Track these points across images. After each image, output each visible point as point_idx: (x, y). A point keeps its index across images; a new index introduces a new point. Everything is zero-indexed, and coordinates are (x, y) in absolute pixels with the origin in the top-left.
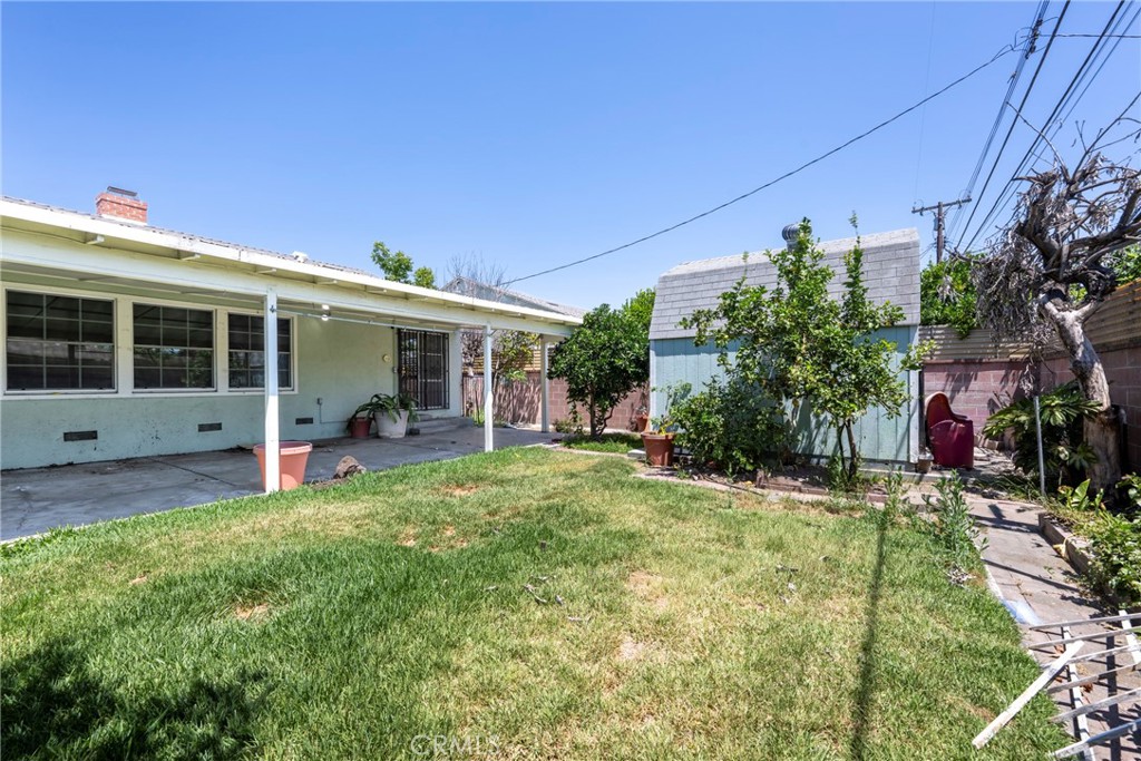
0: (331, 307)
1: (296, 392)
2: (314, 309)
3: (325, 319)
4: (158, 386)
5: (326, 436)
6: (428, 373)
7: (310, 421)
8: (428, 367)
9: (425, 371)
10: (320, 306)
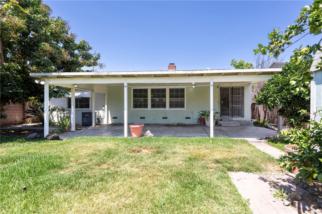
0: (195, 83)
1: (185, 109)
2: (190, 84)
3: (194, 87)
4: (155, 107)
5: (194, 123)
6: (234, 103)
7: (189, 118)
8: (234, 101)
9: (232, 102)
10: (192, 83)
